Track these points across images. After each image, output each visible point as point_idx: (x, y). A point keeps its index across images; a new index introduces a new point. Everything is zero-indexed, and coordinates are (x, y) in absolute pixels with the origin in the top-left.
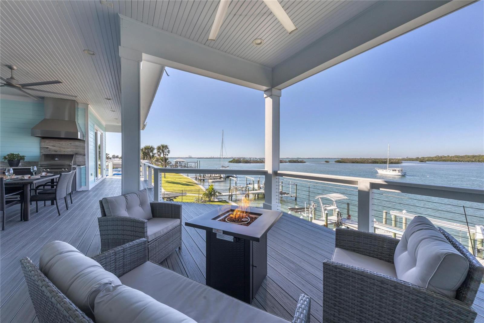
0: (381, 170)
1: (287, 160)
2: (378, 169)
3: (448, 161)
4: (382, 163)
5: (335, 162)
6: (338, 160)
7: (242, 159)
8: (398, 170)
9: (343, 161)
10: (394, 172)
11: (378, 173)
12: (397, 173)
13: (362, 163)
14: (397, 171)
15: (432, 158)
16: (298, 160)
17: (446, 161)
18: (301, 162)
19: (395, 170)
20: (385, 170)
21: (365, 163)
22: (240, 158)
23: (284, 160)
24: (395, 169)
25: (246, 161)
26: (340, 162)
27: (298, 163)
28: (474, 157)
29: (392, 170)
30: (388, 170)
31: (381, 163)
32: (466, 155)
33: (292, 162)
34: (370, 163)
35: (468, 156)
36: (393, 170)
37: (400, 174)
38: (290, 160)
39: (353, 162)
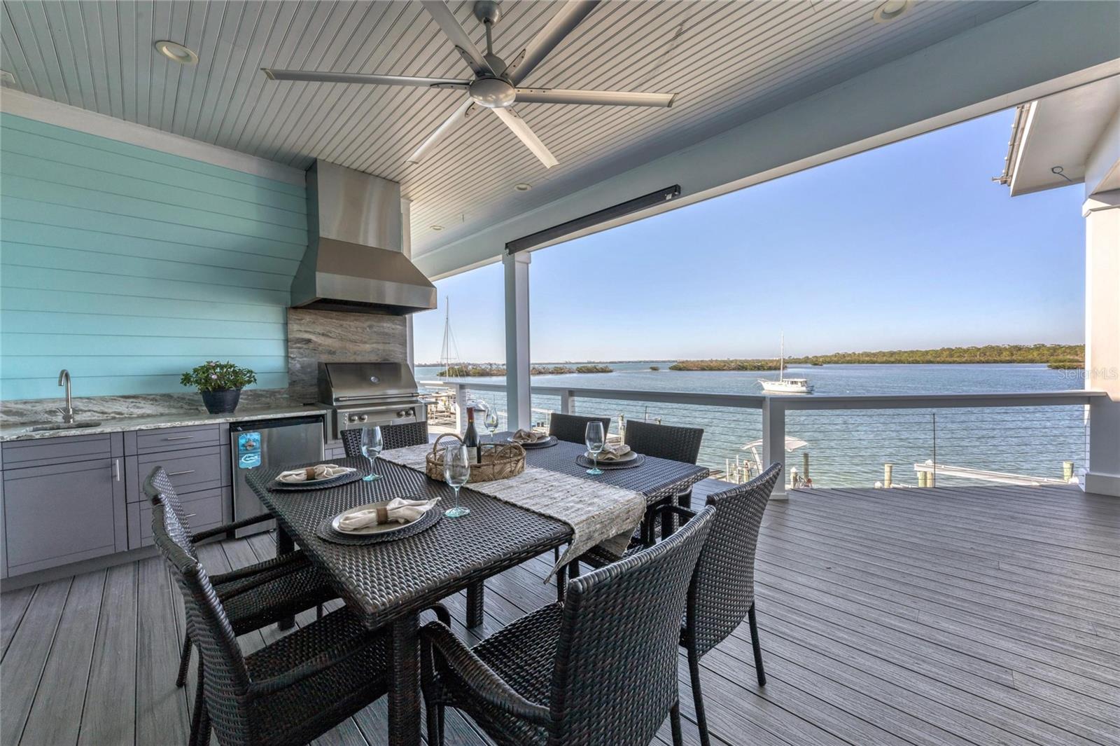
0: (770, 383)
1: (574, 367)
2: (764, 381)
3: (854, 363)
5: (670, 368)
6: (674, 364)
7: (470, 367)
8: (801, 382)
9: (684, 367)
10: (794, 386)
11: (763, 389)
12: (799, 388)
13: (719, 370)
14: (799, 384)
15: (830, 357)
16: (597, 368)
17: (851, 363)
18: (603, 371)
19: (796, 383)
20: (777, 383)
21: (724, 370)
22: (467, 365)
23: (567, 366)
24: (796, 380)
25: (481, 372)
26: (680, 369)
27: (597, 372)
28: (892, 354)
29: (789, 383)
30: (783, 383)
31: (751, 370)
32: (880, 352)
33: (585, 372)
34: (734, 369)
35: (884, 353)
36: (792, 383)
37: (804, 389)
38: (579, 366)
39: (703, 369)
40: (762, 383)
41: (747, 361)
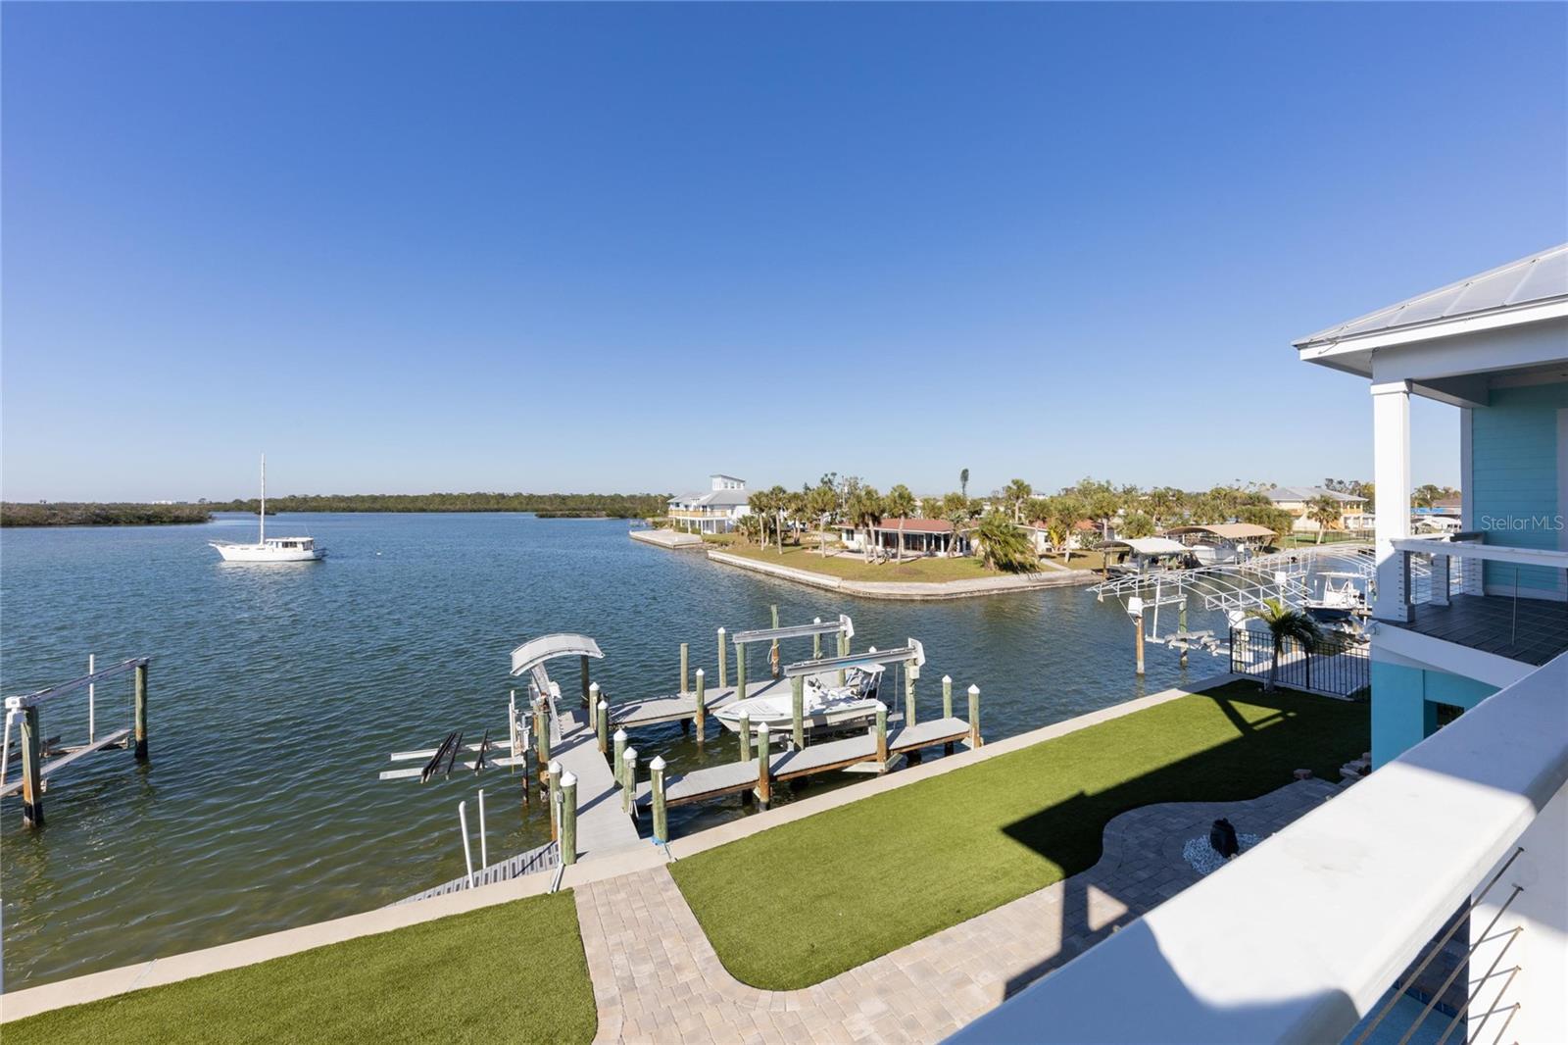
0: (237, 546)
2: (224, 545)
3: (324, 511)
4: (138, 524)
8: (303, 543)
10: (290, 550)
11: (221, 559)
12: (299, 553)
13: (35, 524)
14: (300, 546)
17: (319, 511)
19: (294, 544)
20: (253, 547)
21: (50, 525)
24: (292, 540)
28: (374, 499)
29: (280, 545)
30: (267, 546)
31: (130, 523)
32: (357, 496)
34: (80, 523)
35: (363, 497)
36: (286, 545)
40: (219, 548)
41: (116, 506)
